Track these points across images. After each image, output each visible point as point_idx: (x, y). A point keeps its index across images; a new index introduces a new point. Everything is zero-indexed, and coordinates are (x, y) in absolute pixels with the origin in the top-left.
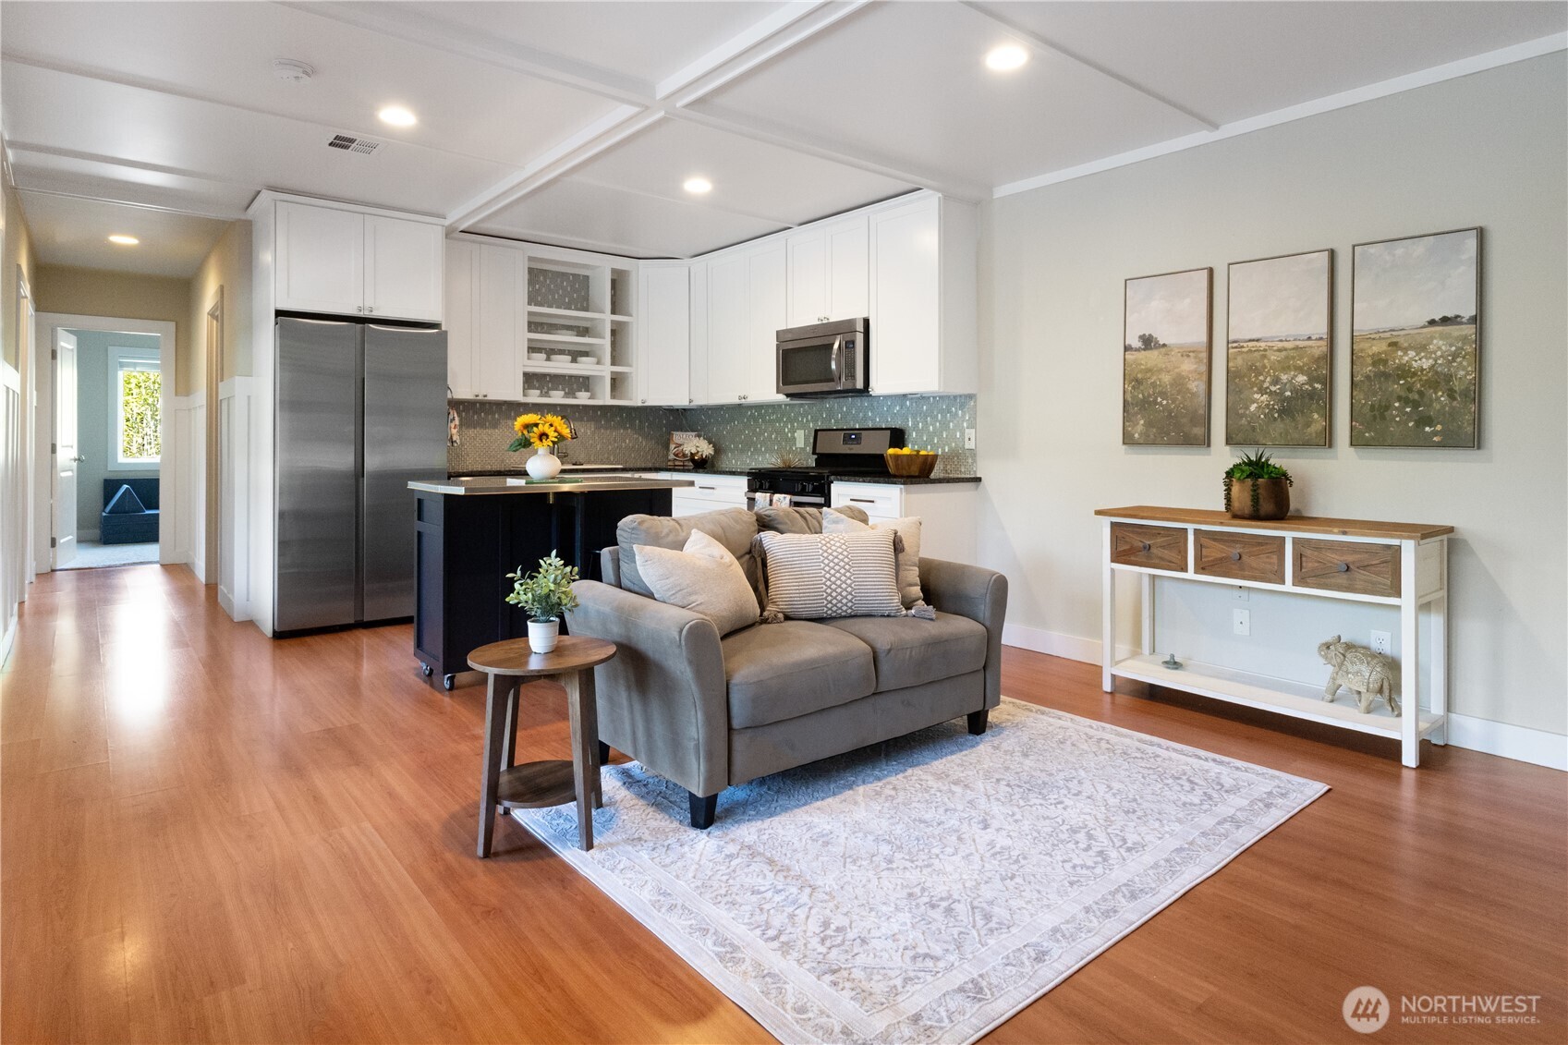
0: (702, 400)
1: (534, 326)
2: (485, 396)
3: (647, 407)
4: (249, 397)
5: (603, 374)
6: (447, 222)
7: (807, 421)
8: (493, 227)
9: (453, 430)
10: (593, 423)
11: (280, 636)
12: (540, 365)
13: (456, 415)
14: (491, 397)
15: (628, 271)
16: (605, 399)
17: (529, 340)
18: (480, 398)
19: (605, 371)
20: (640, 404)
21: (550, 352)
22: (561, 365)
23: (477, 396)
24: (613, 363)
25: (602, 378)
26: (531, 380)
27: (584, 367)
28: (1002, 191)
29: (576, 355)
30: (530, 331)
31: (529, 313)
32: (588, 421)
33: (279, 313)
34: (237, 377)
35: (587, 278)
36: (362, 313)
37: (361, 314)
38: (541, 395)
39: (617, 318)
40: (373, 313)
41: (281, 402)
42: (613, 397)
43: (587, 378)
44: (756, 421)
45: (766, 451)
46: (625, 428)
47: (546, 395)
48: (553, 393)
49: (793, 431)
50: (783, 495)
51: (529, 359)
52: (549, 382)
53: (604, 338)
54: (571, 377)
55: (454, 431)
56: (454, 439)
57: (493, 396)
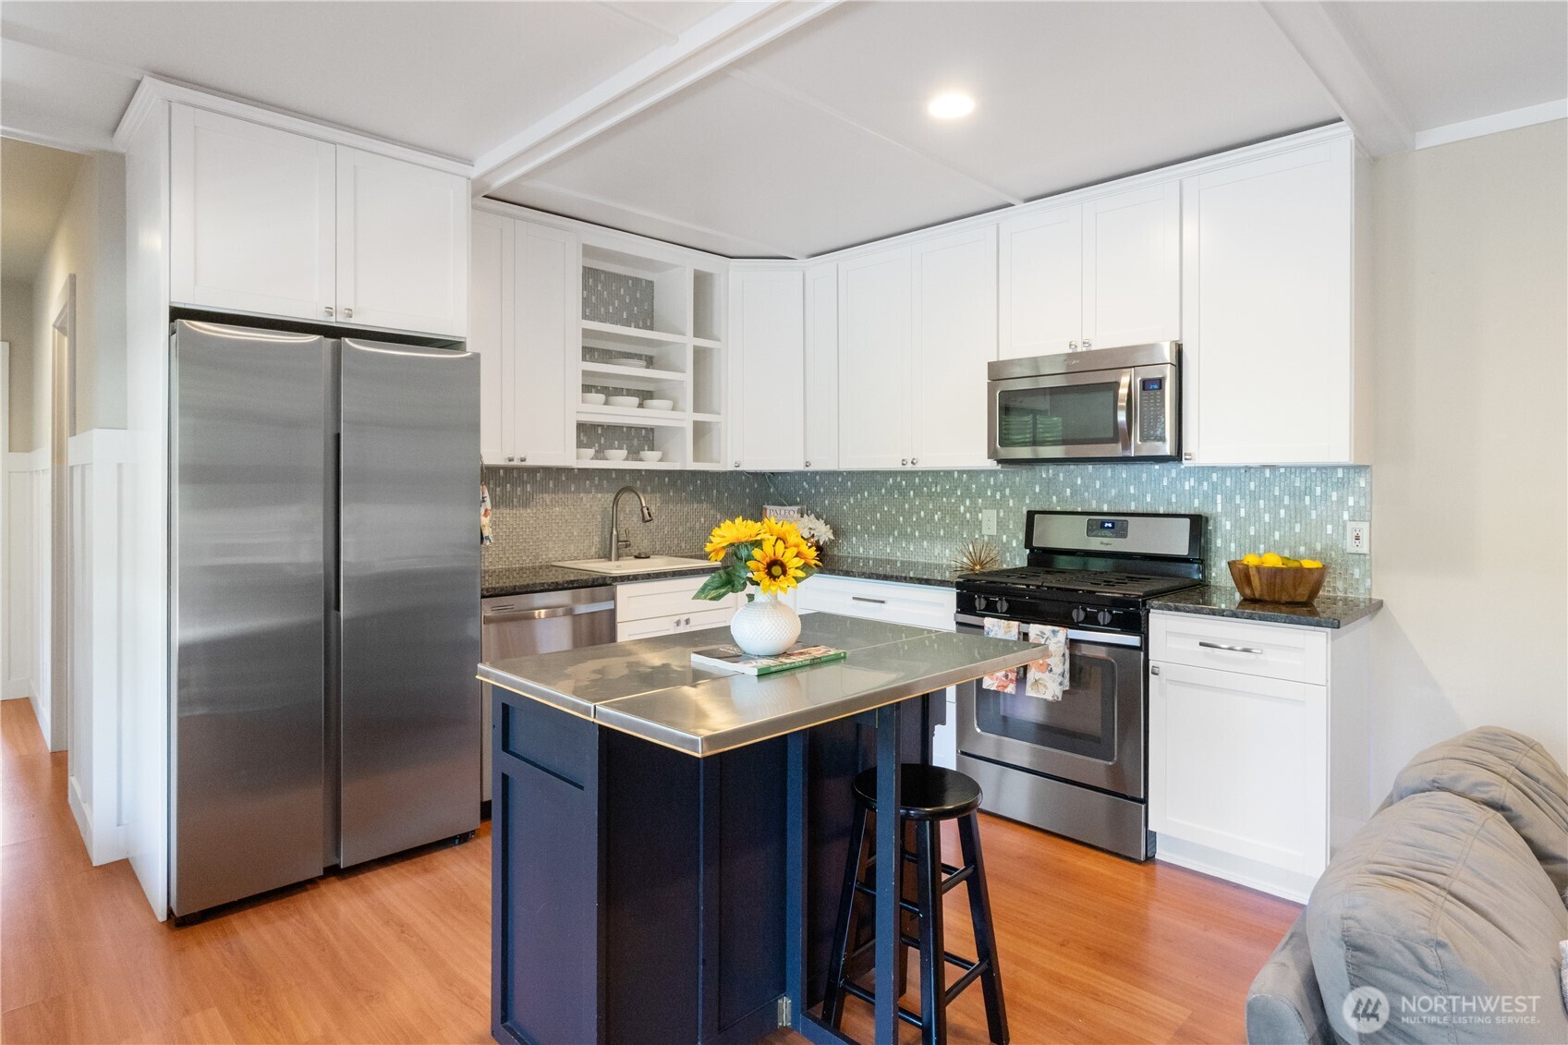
0: (822, 463)
1: (588, 353)
2: (523, 460)
3: (741, 473)
4: (120, 465)
5: (684, 424)
6: (475, 172)
7: (1003, 496)
8: (527, 193)
9: (483, 518)
10: (658, 495)
11: (180, 922)
12: (600, 411)
13: (486, 494)
14: (530, 463)
15: (711, 275)
16: (683, 459)
17: (585, 373)
18: (516, 463)
19: (685, 419)
20: (731, 468)
21: (610, 392)
22: (625, 412)
23: (511, 460)
24: (697, 409)
25: (681, 429)
26: (589, 433)
27: (653, 415)
28: (1434, 137)
29: (645, 396)
30: (584, 359)
31: (584, 331)
32: (653, 492)
33: (177, 314)
34: (96, 431)
35: (650, 284)
36: (333, 319)
37: (332, 321)
38: (595, 457)
39: (701, 342)
40: (352, 320)
41: (182, 467)
42: (696, 459)
43: (651, 430)
44: (903, 493)
45: (923, 537)
46: (700, 502)
47: (599, 455)
48: (611, 453)
49: (975, 510)
50: (1050, 628)
51: (583, 402)
52: (602, 435)
53: (684, 372)
54: (630, 428)
55: (485, 521)
56: (486, 533)
57: (533, 461)
